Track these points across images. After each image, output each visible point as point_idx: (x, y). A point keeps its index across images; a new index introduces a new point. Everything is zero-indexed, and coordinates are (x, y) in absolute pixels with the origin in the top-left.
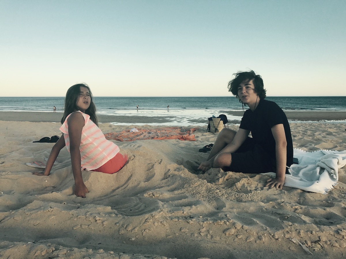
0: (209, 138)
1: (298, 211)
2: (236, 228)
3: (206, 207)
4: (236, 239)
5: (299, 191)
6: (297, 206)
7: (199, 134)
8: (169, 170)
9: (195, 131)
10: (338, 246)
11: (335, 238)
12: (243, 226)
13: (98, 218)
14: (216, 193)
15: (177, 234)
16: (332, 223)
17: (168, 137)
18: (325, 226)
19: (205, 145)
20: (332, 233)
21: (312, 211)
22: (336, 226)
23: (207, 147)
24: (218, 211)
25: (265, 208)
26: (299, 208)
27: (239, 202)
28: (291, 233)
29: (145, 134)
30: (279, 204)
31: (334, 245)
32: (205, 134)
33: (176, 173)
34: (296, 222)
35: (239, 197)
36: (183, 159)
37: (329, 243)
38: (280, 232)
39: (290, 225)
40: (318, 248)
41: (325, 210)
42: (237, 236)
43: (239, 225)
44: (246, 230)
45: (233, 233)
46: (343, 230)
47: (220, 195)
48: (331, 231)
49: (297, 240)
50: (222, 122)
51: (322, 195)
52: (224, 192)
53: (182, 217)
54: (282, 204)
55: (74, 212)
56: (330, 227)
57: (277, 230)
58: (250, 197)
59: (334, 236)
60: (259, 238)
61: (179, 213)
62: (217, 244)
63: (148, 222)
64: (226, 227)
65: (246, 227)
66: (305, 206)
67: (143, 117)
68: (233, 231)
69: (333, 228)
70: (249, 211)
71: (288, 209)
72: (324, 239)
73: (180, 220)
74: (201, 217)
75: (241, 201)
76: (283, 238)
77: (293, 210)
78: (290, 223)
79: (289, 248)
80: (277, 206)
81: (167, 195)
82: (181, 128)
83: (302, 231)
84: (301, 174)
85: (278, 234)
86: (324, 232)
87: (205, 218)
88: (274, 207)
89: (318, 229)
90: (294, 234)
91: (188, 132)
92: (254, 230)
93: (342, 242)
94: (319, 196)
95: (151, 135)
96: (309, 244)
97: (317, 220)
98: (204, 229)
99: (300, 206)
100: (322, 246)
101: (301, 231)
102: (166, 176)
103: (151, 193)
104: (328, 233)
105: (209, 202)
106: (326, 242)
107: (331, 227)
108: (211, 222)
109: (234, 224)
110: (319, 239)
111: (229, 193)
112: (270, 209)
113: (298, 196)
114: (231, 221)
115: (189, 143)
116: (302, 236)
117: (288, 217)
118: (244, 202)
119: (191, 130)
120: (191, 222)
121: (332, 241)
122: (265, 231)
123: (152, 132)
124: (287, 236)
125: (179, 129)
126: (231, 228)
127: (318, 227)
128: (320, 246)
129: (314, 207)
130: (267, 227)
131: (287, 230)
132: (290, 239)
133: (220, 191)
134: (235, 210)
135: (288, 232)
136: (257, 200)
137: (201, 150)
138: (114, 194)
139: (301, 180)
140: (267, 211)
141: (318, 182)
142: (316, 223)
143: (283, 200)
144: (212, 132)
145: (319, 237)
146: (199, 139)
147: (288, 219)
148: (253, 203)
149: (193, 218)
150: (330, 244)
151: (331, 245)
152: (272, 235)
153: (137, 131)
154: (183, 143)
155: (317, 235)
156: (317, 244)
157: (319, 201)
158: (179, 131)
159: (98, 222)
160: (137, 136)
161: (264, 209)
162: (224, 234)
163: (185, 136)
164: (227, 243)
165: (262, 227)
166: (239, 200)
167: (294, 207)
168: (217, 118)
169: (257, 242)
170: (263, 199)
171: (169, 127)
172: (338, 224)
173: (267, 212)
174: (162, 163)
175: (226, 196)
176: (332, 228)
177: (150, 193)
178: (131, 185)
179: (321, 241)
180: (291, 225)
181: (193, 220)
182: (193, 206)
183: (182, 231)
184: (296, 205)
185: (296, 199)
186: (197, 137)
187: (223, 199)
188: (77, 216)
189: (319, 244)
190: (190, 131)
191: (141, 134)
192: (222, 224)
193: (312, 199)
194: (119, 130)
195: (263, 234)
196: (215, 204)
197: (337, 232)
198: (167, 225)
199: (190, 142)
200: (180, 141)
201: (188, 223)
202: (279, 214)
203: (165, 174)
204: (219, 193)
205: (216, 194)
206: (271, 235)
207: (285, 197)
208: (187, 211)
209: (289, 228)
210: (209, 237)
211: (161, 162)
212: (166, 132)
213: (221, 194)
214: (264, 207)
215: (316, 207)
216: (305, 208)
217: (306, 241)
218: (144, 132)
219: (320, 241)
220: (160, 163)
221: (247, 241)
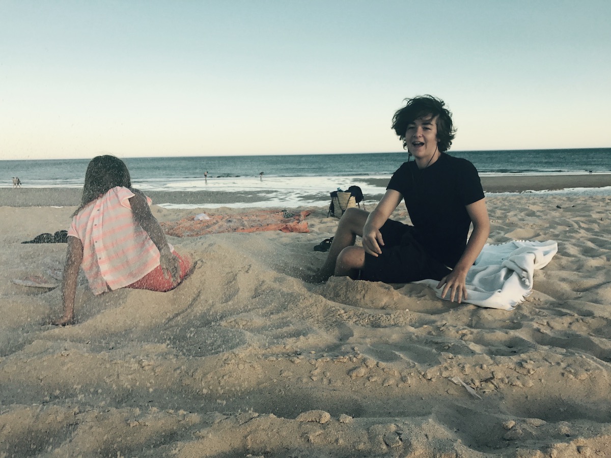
0: (332, 226)
1: (466, 338)
2: (367, 366)
3: (323, 338)
4: (368, 384)
5: (471, 307)
6: (466, 330)
7: (315, 221)
8: (263, 282)
9: (308, 215)
10: (521, 386)
11: (516, 373)
12: (378, 363)
13: (145, 363)
14: (339, 315)
15: (275, 381)
16: (515, 352)
17: (261, 227)
18: (502, 357)
19: (325, 239)
20: (512, 366)
21: (488, 336)
22: (520, 356)
23: (328, 242)
24: (342, 343)
25: (416, 335)
26: (469, 333)
27: (376, 327)
28: (450, 369)
29: (220, 223)
30: (438, 328)
31: (514, 384)
32: (325, 220)
33: (276, 286)
34: (459, 353)
35: (375, 320)
36: (286, 264)
38: (435, 368)
39: (451, 357)
40: (490, 389)
41: (507, 333)
42: (368, 378)
43: (372, 362)
44: (383, 369)
45: (363, 375)
46: (528, 361)
47: (345, 317)
48: (510, 364)
49: (460, 379)
50: (353, 199)
51: (505, 312)
52: (352, 313)
53: (283, 354)
54: (442, 328)
55: (105, 354)
56: (510, 358)
57: (430, 365)
58: (394, 319)
59: (515, 370)
60: (403, 379)
61: (278, 349)
62: (337, 393)
63: (228, 364)
64: (351, 366)
65: (383, 364)
66: (477, 330)
67: (218, 193)
68: (363, 371)
69: (515, 359)
70: (391, 341)
71: (452, 335)
72: (499, 375)
73: (279, 359)
74: (313, 352)
75: (379, 326)
76: (438, 378)
77: (459, 336)
78: (451, 355)
79: (447, 391)
80: (434, 331)
81: (258, 321)
82: (284, 211)
83: (467, 367)
84: (476, 280)
85: (432, 372)
86: (500, 365)
87: (319, 354)
88: (429, 333)
89: (491, 362)
90: (456, 370)
91: (297, 217)
92: (395, 369)
93: (526, 378)
94: (501, 313)
95: (231, 224)
96: (477, 383)
97: (493, 349)
98: (318, 371)
99: (470, 329)
100: (496, 386)
101: (465, 366)
102: (256, 294)
103: (233, 319)
104: (507, 367)
105: (327, 328)
106: (502, 380)
107: (511, 357)
108: (328, 359)
109: (364, 361)
110: (492, 376)
111: (360, 315)
112: (423, 337)
113: (469, 314)
114: (359, 357)
115: (297, 236)
116: (467, 373)
117: (449, 347)
118: (383, 327)
119: (301, 213)
120: (297, 361)
121: (511, 378)
122: (412, 369)
123: (234, 220)
124: (445, 374)
125: (280, 213)
126: (359, 367)
127: (492, 358)
128: (493, 386)
129: (492, 330)
130: (416, 363)
131: (446, 364)
132: (449, 378)
133: (345, 312)
134: (368, 340)
135: (446, 368)
136: (404, 324)
137: (317, 248)
138: (171, 324)
139: (475, 289)
140: (419, 340)
141: (500, 292)
142: (491, 353)
143: (444, 322)
144: (337, 217)
145: (492, 373)
146: (315, 229)
147: (448, 350)
148: (397, 328)
149: (300, 354)
150: (508, 382)
151: (510, 383)
152: (423, 373)
153: (207, 218)
154: (287, 237)
155: (490, 370)
156: (489, 383)
157: (500, 320)
158: (280, 216)
159: (147, 368)
160: (208, 227)
161: (413, 336)
162: (349, 377)
163: (291, 224)
164: (353, 389)
165: (408, 364)
166: (375, 325)
167: (460, 332)
168: (345, 192)
169: (400, 386)
170: (413, 321)
171: (263, 210)
172: (523, 353)
173: (418, 341)
174: (250, 272)
175: (354, 320)
176: (514, 359)
177: (231, 320)
178: (199, 309)
179: (495, 379)
180: (452, 358)
181: (300, 358)
182: (302, 337)
183: (283, 375)
184: (464, 329)
185: (466, 319)
186: (312, 226)
187: (351, 323)
188: (111, 361)
189: (493, 384)
190: (300, 215)
191: (215, 224)
192: (345, 361)
193: (490, 318)
194: (175, 217)
195: (408, 374)
196: (336, 332)
197: (520, 364)
198: (259, 368)
199: (300, 235)
200: (283, 234)
201: (293, 362)
202: (437, 343)
203: (256, 290)
204: (344, 315)
205: (338, 317)
206: (420, 373)
207: (449, 318)
208: (291, 344)
209: (449, 362)
210: (325, 381)
211: (249, 269)
212: (258, 219)
213: (347, 317)
214: (414, 334)
215: (495, 330)
216: (478, 333)
217: (472, 380)
218: (219, 220)
219: (493, 378)
220: (247, 272)
221: (385, 385)
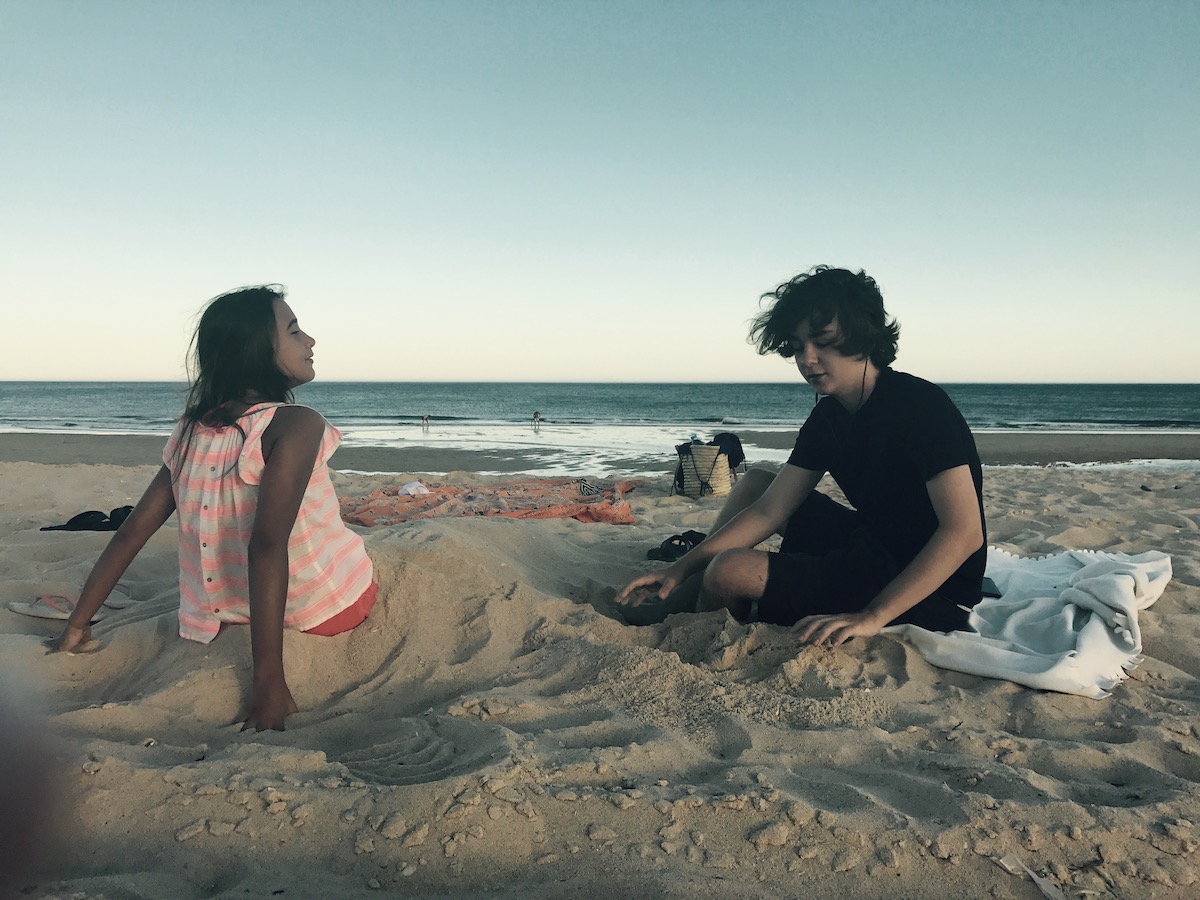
0: (679, 514)
1: (1011, 759)
2: (793, 821)
3: (679, 749)
4: (796, 864)
5: (1010, 689)
6: (1008, 741)
7: (646, 502)
8: (542, 620)
9: (631, 491)
10: (1168, 881)
11: (1155, 850)
12: (818, 815)
13: (273, 795)
14: (714, 698)
15: (576, 849)
16: (1137, 797)
17: (534, 511)
18: (1115, 810)
19: (669, 536)
20: (1144, 833)
21: (1062, 757)
22: (1155, 808)
23: (677, 542)
24: (725, 762)
25: (894, 748)
26: (1014, 747)
27: (800, 728)
28: (994, 835)
29: (452, 501)
30: (942, 735)
31: (1153, 878)
32: (666, 500)
33: (569, 630)
34: (1011, 798)
35: (798, 712)
36: (589, 583)
37: (1133, 869)
38: (956, 831)
39: (991, 806)
40: (1096, 888)
41: (1105, 751)
42: (797, 850)
43: (804, 811)
44: (832, 829)
45: (784, 841)
46: (1179, 821)
47: (729, 704)
48: (1138, 827)
49: (1020, 862)
50: (723, 459)
51: (1089, 702)
52: (743, 694)
53: (593, 785)
54: (953, 734)
55: (182, 773)
56: (1133, 813)
57: (945, 824)
58: (839, 711)
59: (1151, 843)
60: (881, 856)
61: (583, 772)
62: (725, 884)
63: (466, 805)
64: (757, 818)
65: (831, 817)
66: (1034, 741)
67: (445, 452)
68: (783, 833)
69: (1146, 814)
70: (837, 762)
71: (977, 751)
72: (1114, 855)
73: (585, 798)
74: (664, 783)
75: (806, 726)
76: (967, 857)
77: (991, 753)
78: (991, 801)
79: (991, 892)
80: (934, 741)
81: (535, 709)
82: (582, 480)
83: (1034, 830)
84: (1010, 629)
85: (950, 841)
86: (1114, 830)
87: (677, 788)
88: (923, 745)
89: (1092, 821)
90: (1006, 838)
91: (609, 494)
92: (859, 829)
93: (1179, 863)
94: (1079, 705)
95: (474, 504)
96: (1064, 874)
97: (1084, 788)
98: (677, 828)
99: (1016, 739)
100: (1108, 882)
101: (1030, 828)
102: (530, 643)
103: (477, 701)
104: (1130, 834)
105: (688, 729)
106: (1123, 868)
107: (1137, 810)
108: (701, 802)
109: (786, 807)
110: (1097, 857)
111: (762, 699)
112: (911, 753)
113: (1007, 704)
114: (775, 797)
115: (613, 530)
116: (1035, 846)
117: (979, 780)
118: (817, 729)
119: (616, 487)
120: (627, 803)
121: (1143, 862)
122: (901, 832)
123: (480, 496)
124: (983, 847)
125: (573, 486)
126: (775, 823)
127: (1089, 811)
128: (1101, 881)
129: (1068, 742)
130: (908, 817)
131: (981, 823)
132: (994, 858)
133: (729, 693)
134: (785, 759)
135: (983, 833)
136: (863, 722)
137: (654, 554)
138: (337, 707)
139: (1013, 648)
140: (903, 761)
141: (1072, 656)
142: (1080, 799)
143: (954, 721)
144: (688, 496)
145: (1097, 848)
146: (647, 518)
147: (981, 786)
148: (850, 732)
149: (632, 788)
150: (1138, 873)
151: (1142, 875)
152: (929, 843)
153: (426, 491)
154: (589, 531)
155: (1091, 840)
156: (1092, 874)
157: (1080, 721)
158: (573, 491)
159: (275, 807)
160: (426, 508)
161: (889, 751)
162: (752, 846)
163: (597, 506)
164: (762, 878)
165: (889, 816)
166: (799, 724)
167: (995, 745)
168: (707, 444)
169: (874, 872)
170: (883, 717)
171: (542, 480)
172: (1160, 800)
173: (903, 764)
174: (514, 597)
175: (750, 711)
176: (1142, 814)
177: (472, 703)
178: (400, 674)
179: (1105, 864)
180: (994, 808)
181: (634, 795)
182: (634, 745)
183: (594, 836)
184: (1002, 737)
185: (999, 714)
186: (640, 511)
187: (742, 718)
188: (196, 789)
189: (1100, 875)
190: (614, 491)
191: (439, 503)
192: (740, 807)
193: (1056, 715)
194: (360, 489)
195: (893, 843)
196: (711, 737)
197: (1161, 828)
198: (539, 823)
199: (616, 529)
200: (580, 525)
201: (617, 805)
202: (947, 769)
203: (528, 635)
204: (726, 698)
205: (713, 702)
206: (922, 843)
207: (960, 710)
208: (610, 763)
209: (988, 816)
210: (695, 854)
211: (512, 591)
212: (529, 494)
213: (732, 703)
214: (890, 746)
215: (1077, 744)
216: (1036, 749)
217: (1050, 865)
218: (449, 496)
219: (1100, 861)
220: (508, 597)
221: (838, 869)
